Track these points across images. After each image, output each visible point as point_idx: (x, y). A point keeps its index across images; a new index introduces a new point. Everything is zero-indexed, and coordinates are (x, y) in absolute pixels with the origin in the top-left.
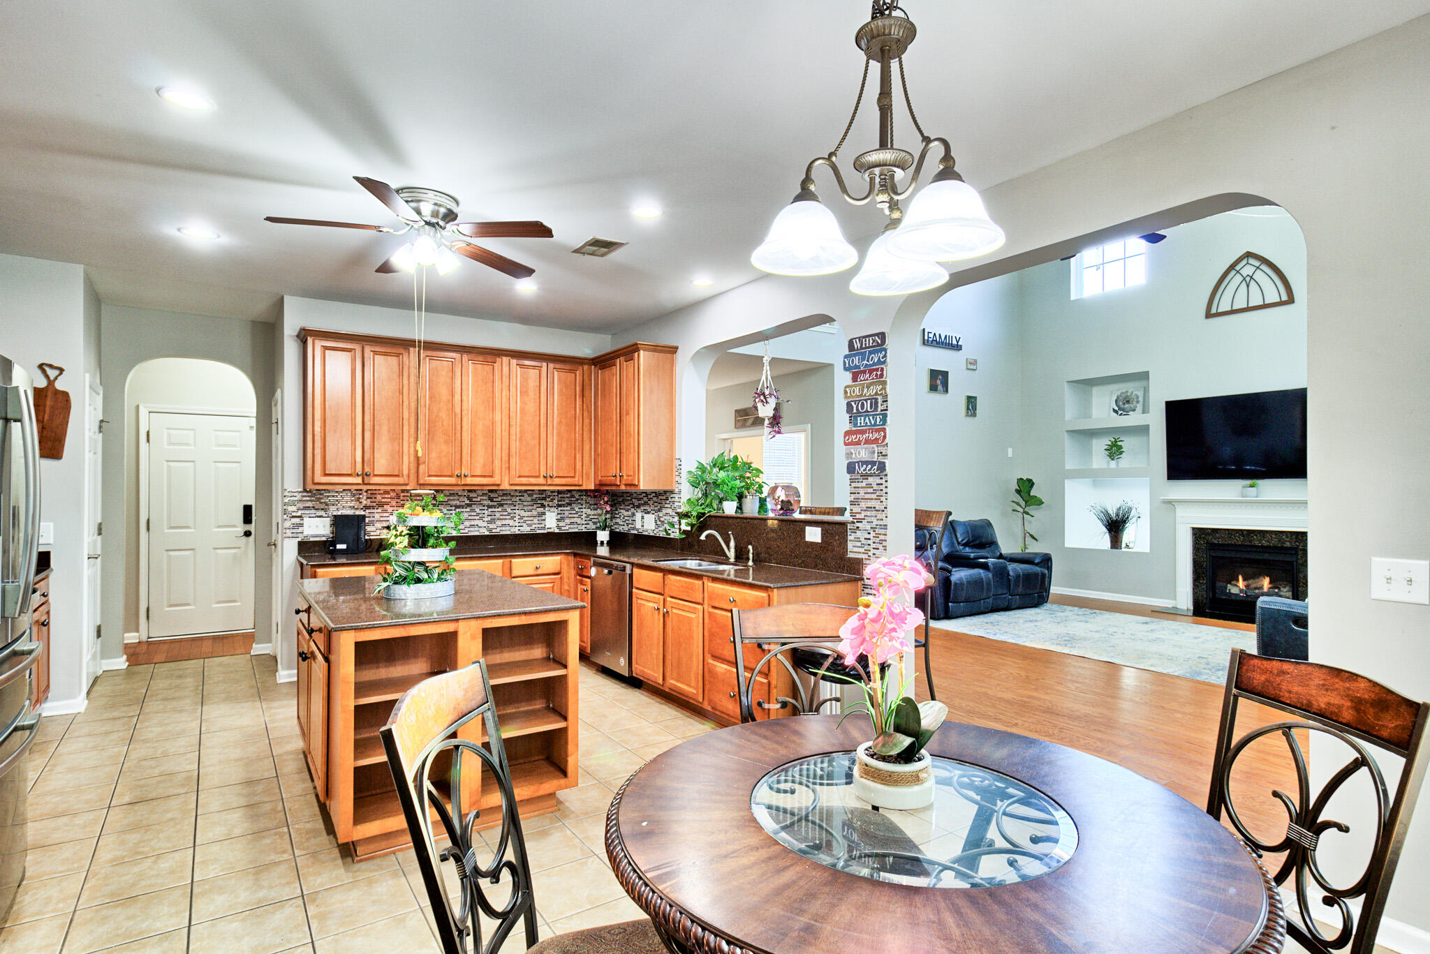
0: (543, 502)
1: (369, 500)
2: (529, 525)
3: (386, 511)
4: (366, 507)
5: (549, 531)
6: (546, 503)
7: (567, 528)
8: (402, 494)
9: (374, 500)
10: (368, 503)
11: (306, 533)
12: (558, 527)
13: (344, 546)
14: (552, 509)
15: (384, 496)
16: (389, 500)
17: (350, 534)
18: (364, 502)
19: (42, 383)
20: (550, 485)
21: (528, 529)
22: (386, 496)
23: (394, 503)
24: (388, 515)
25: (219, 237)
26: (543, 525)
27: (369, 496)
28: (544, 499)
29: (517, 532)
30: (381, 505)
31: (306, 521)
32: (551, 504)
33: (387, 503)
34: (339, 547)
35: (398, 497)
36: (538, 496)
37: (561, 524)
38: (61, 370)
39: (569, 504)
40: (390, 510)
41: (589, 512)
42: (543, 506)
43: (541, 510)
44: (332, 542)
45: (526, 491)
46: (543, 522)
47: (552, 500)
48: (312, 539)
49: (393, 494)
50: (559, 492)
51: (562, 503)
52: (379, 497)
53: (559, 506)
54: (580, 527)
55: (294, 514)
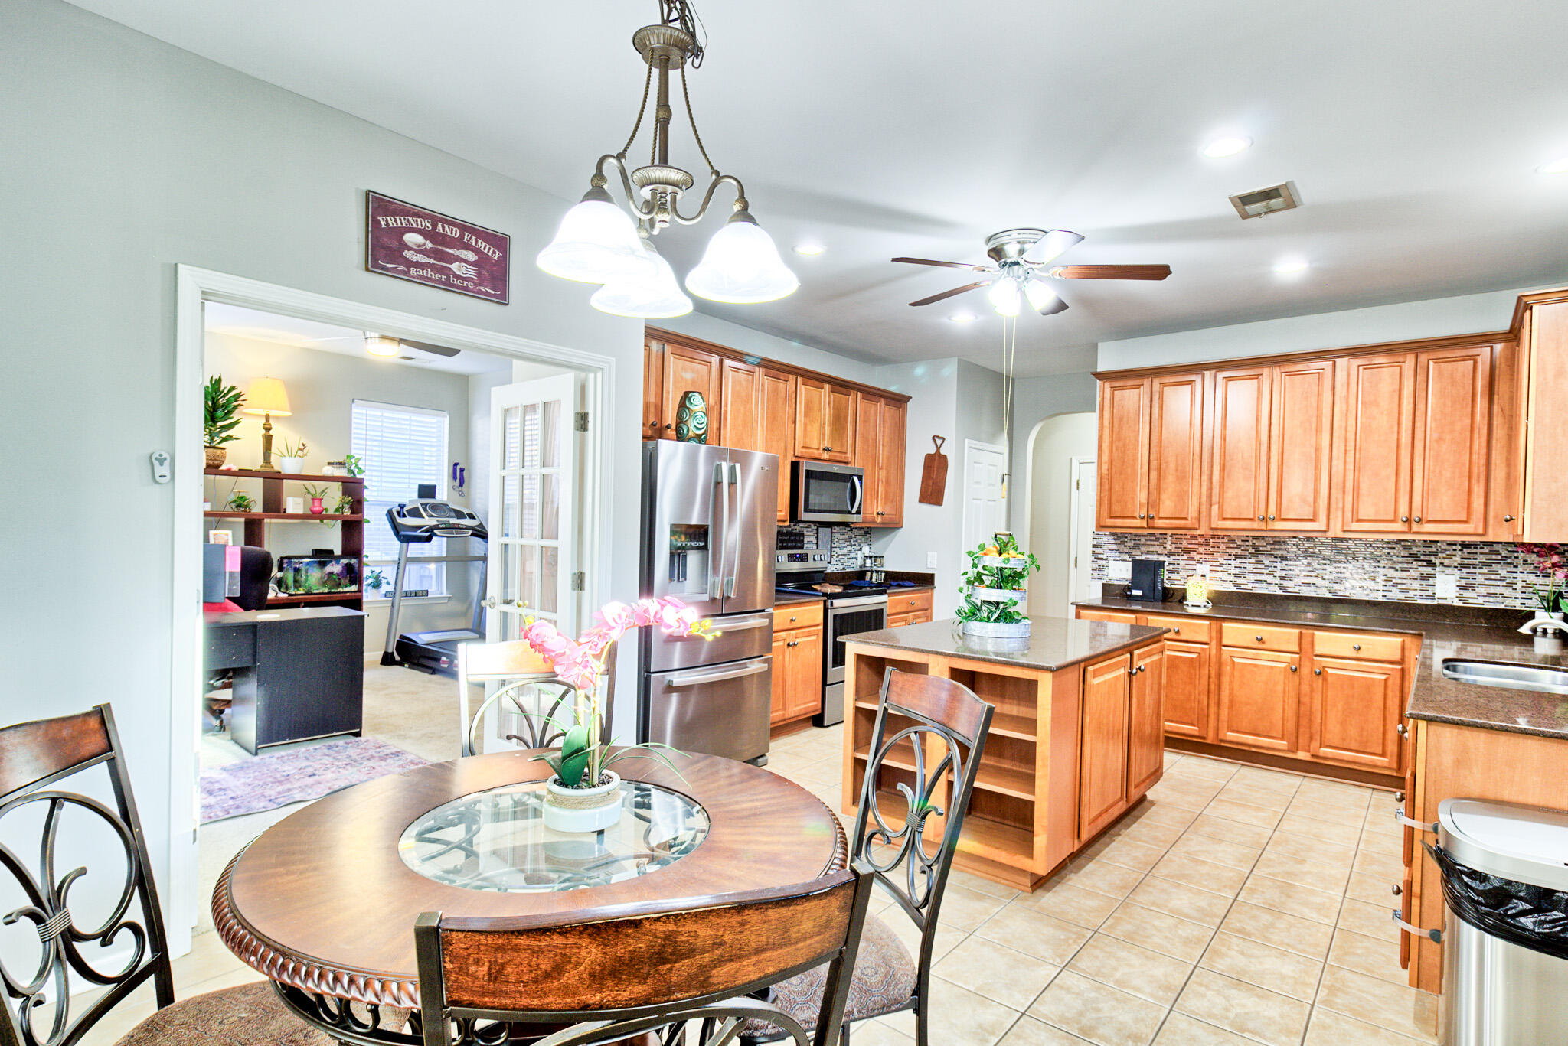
0: (1432, 558)
1: (1174, 545)
2: (1402, 591)
3: (1192, 558)
4: (1171, 553)
5: (1441, 602)
6: (1437, 561)
7: (1479, 598)
8: (1212, 540)
9: (1179, 545)
10: (1173, 548)
11: (1110, 576)
12: (1460, 598)
13: (1139, 593)
14: (1449, 571)
15: (1190, 541)
16: (1197, 546)
17: (1146, 579)
18: (1169, 547)
19: (933, 451)
20: (1415, 533)
21: (1402, 596)
22: (1194, 542)
23: (1202, 550)
24: (1194, 563)
25: (977, 318)
26: (1430, 593)
27: (1174, 540)
28: (1435, 554)
29: (1380, 599)
30: (1187, 551)
31: (1111, 563)
32: (1446, 562)
33: (1194, 550)
34: (1135, 592)
35: (1207, 543)
36: (1422, 549)
37: (1466, 594)
38: (944, 439)
39: (1488, 564)
40: (1197, 557)
41: (1532, 578)
42: (1431, 564)
43: (1429, 570)
44: (1129, 588)
45: (1399, 542)
46: (1430, 588)
47: (1450, 557)
48: (1116, 583)
49: (1200, 540)
50: (1464, 545)
51: (1472, 561)
52: (1185, 543)
53: (1463, 566)
54: (1508, 602)
55: (1100, 556)
